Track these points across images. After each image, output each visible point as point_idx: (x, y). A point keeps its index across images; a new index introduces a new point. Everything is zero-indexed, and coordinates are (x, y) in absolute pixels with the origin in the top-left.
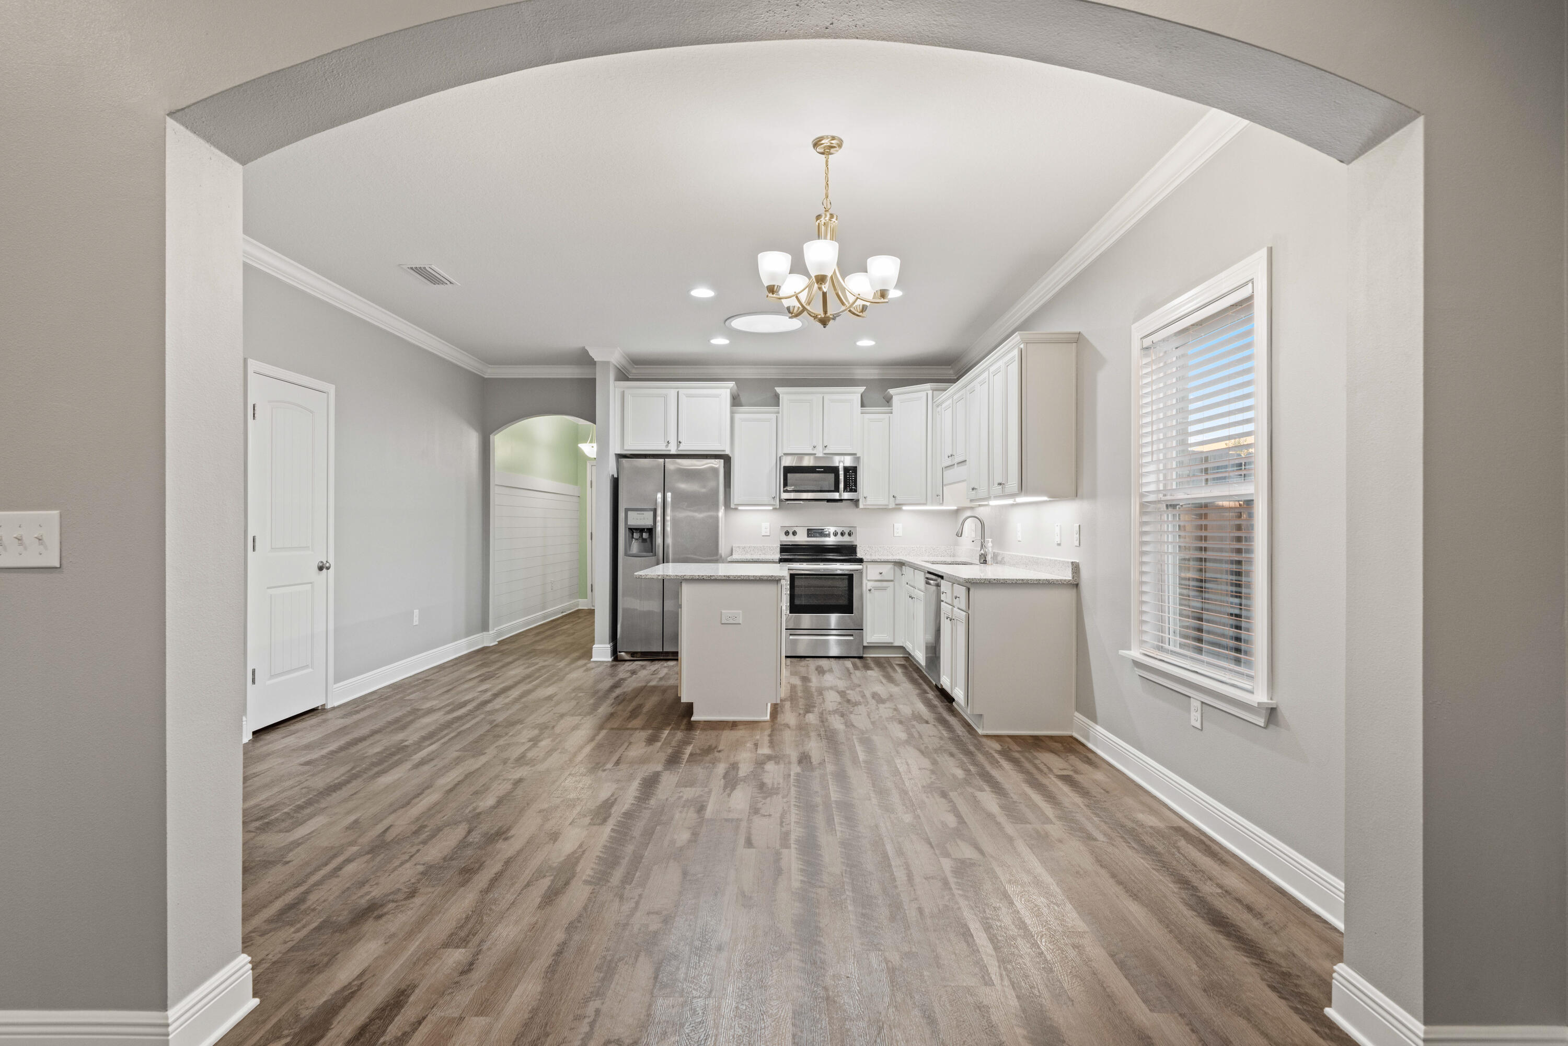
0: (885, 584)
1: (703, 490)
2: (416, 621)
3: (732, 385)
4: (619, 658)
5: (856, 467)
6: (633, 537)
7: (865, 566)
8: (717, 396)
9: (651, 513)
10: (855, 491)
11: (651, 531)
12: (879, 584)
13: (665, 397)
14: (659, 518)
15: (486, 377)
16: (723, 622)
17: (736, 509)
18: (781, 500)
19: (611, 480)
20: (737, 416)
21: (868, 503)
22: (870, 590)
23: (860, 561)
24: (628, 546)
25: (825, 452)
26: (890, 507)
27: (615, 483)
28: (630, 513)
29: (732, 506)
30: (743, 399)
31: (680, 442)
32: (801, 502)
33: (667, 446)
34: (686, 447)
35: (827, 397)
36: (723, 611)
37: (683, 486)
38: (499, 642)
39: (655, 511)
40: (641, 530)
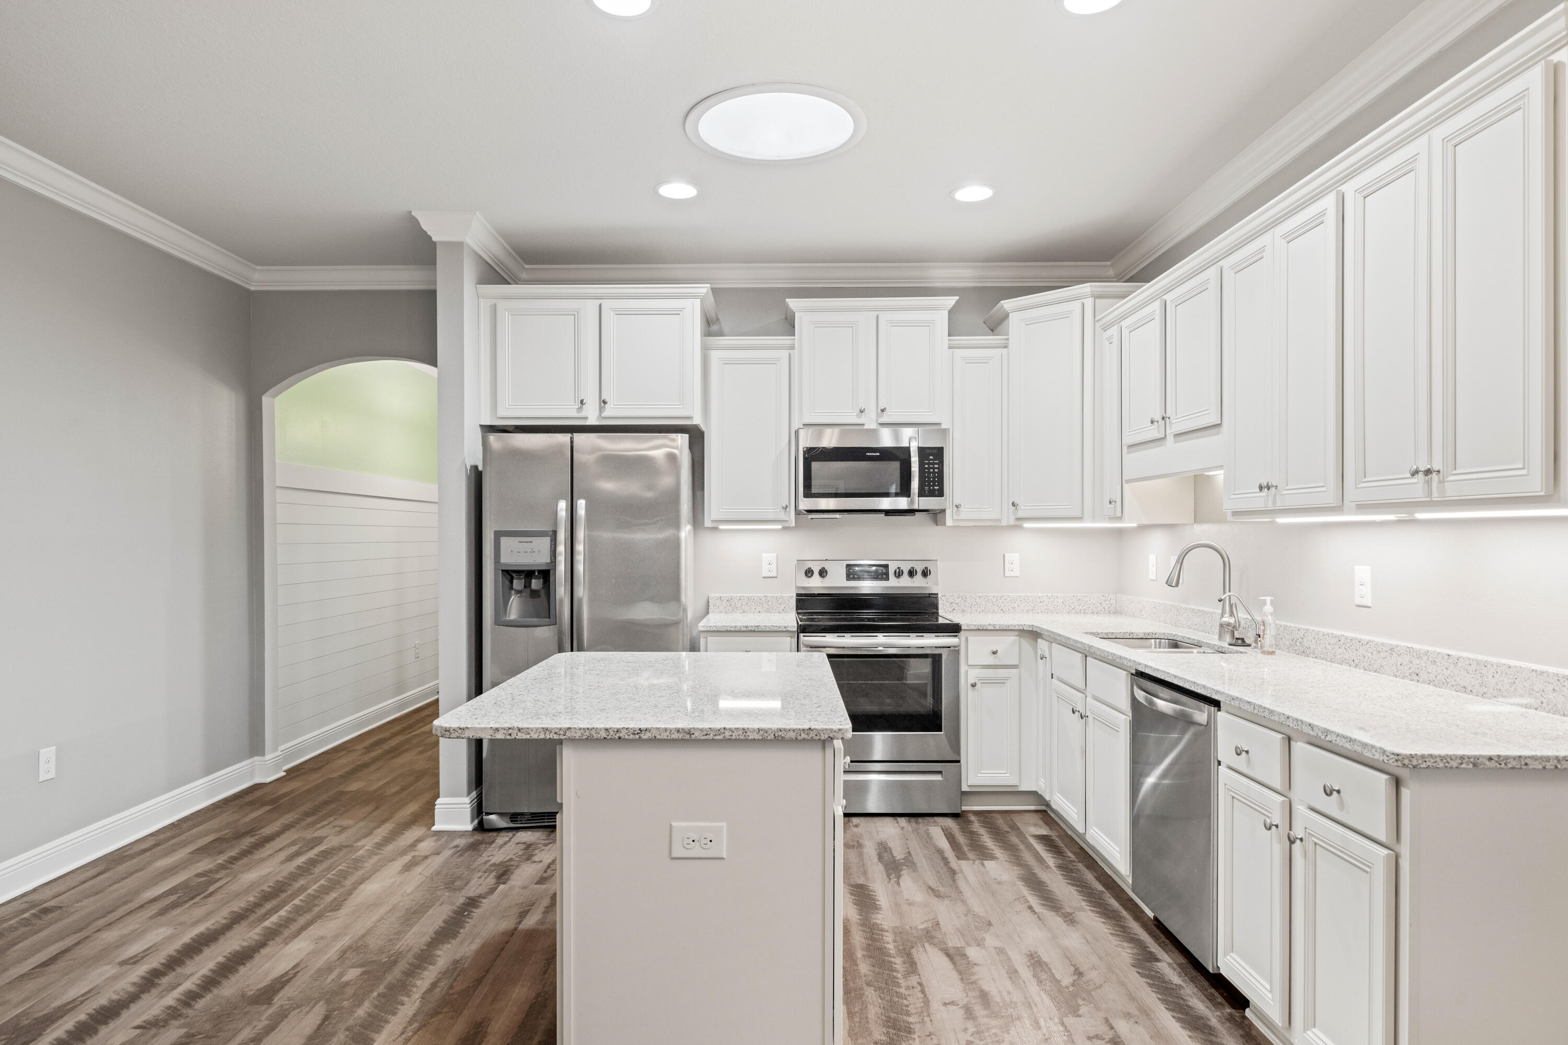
0: (1002, 673)
1: (649, 494)
2: (47, 771)
3: (705, 290)
4: (486, 827)
5: (941, 450)
6: (511, 588)
7: (963, 639)
8: (676, 312)
9: (547, 541)
10: (941, 494)
11: (546, 575)
12: (990, 673)
13: (575, 315)
14: (561, 548)
15: (253, 288)
16: (674, 855)
17: (715, 529)
18: (798, 513)
19: (469, 478)
20: (715, 355)
21: (963, 515)
22: (974, 685)
23: (954, 629)
24: (502, 605)
25: (882, 420)
26: (1004, 523)
27: (477, 479)
28: (504, 541)
29: (708, 523)
30: (726, 326)
31: (605, 402)
32: (837, 516)
33: (580, 409)
34: (616, 413)
35: (884, 317)
36: (673, 824)
37: (608, 486)
38: (289, 771)
39: (554, 534)
40: (529, 574)
